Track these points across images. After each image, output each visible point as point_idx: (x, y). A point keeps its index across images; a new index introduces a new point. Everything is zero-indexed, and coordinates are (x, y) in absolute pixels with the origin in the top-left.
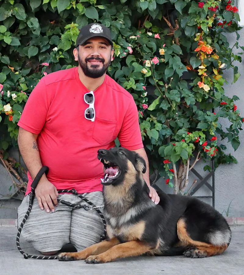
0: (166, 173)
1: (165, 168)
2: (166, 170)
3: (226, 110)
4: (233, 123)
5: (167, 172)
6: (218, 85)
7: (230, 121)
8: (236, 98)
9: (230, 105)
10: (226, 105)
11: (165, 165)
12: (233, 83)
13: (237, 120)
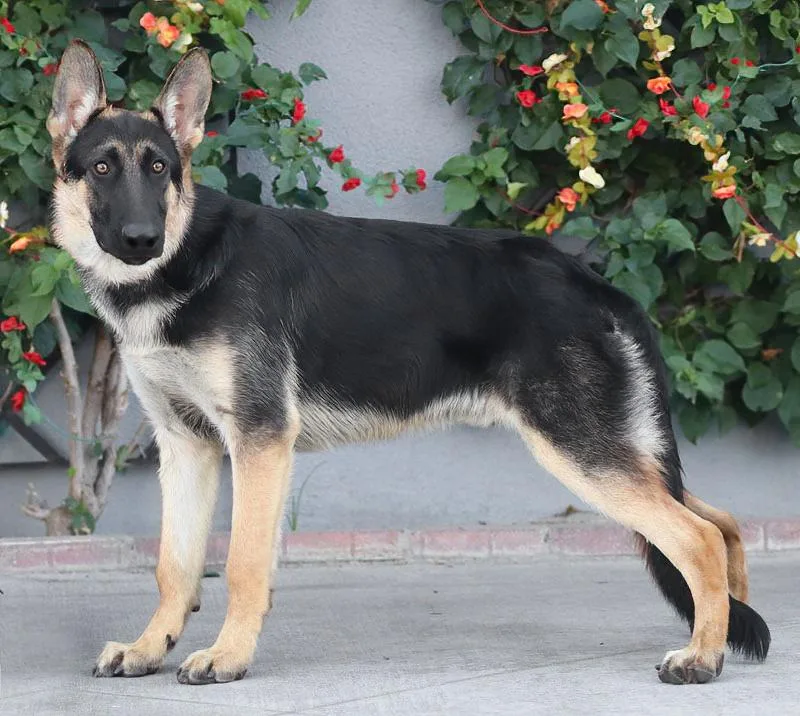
0: (14, 368)
1: (8, 351)
2: (13, 358)
3: (260, 121)
4: (281, 167)
5: (18, 366)
6: (224, 23)
7: (269, 159)
8: (313, 73)
9: (278, 99)
10: (265, 101)
11: (5, 338)
12: (296, 15)
13: (298, 156)
